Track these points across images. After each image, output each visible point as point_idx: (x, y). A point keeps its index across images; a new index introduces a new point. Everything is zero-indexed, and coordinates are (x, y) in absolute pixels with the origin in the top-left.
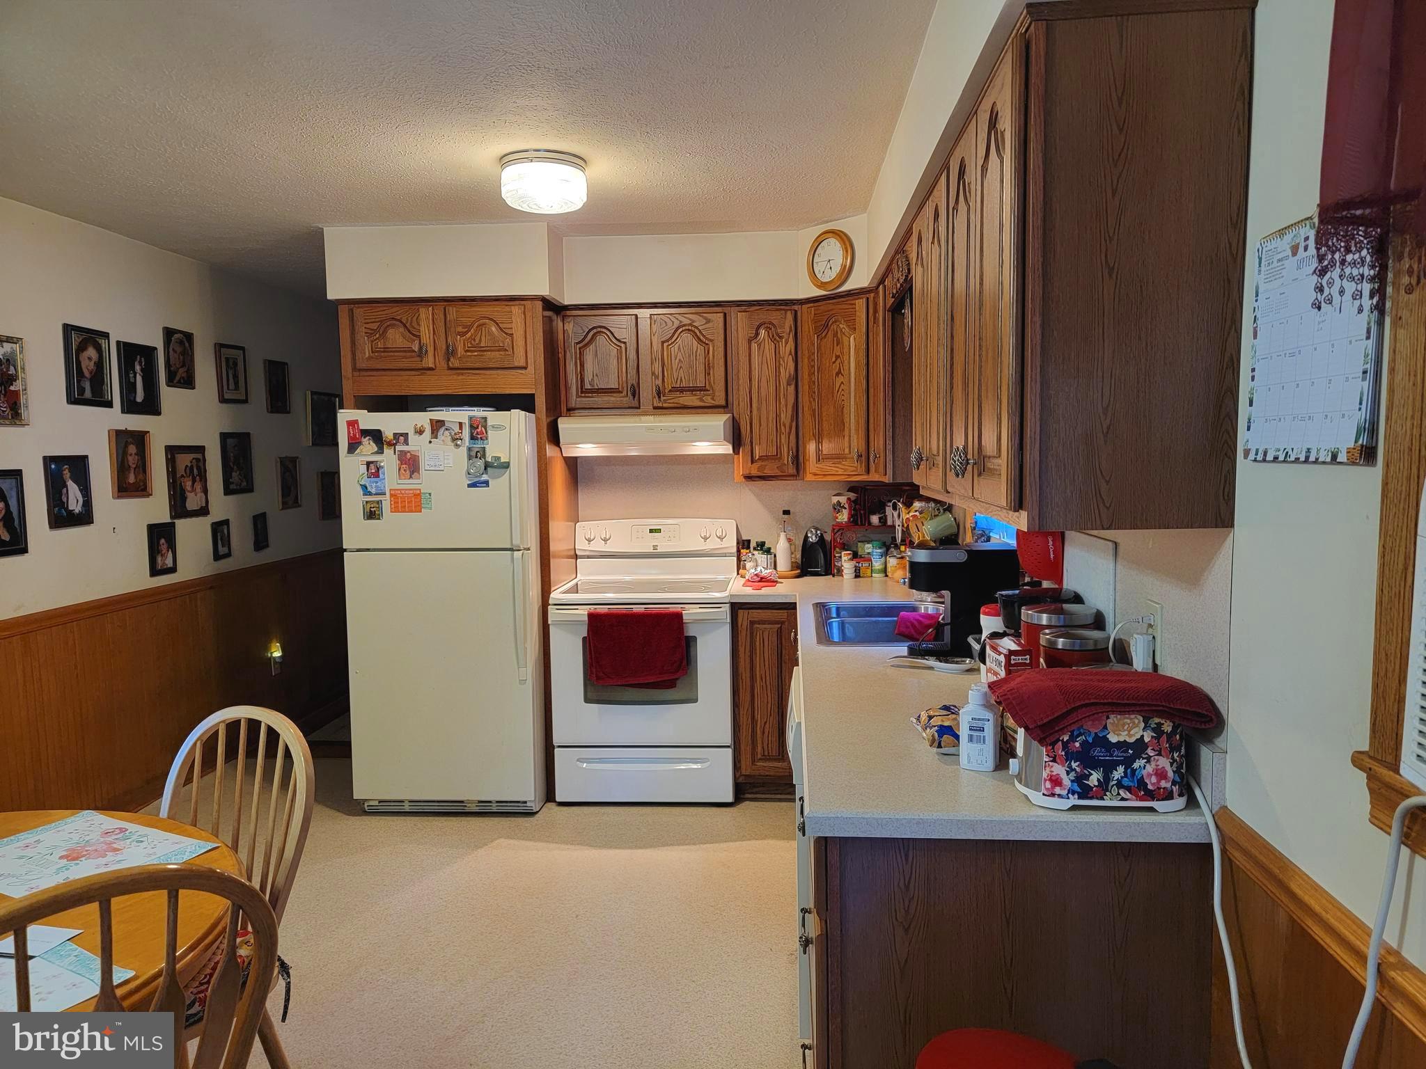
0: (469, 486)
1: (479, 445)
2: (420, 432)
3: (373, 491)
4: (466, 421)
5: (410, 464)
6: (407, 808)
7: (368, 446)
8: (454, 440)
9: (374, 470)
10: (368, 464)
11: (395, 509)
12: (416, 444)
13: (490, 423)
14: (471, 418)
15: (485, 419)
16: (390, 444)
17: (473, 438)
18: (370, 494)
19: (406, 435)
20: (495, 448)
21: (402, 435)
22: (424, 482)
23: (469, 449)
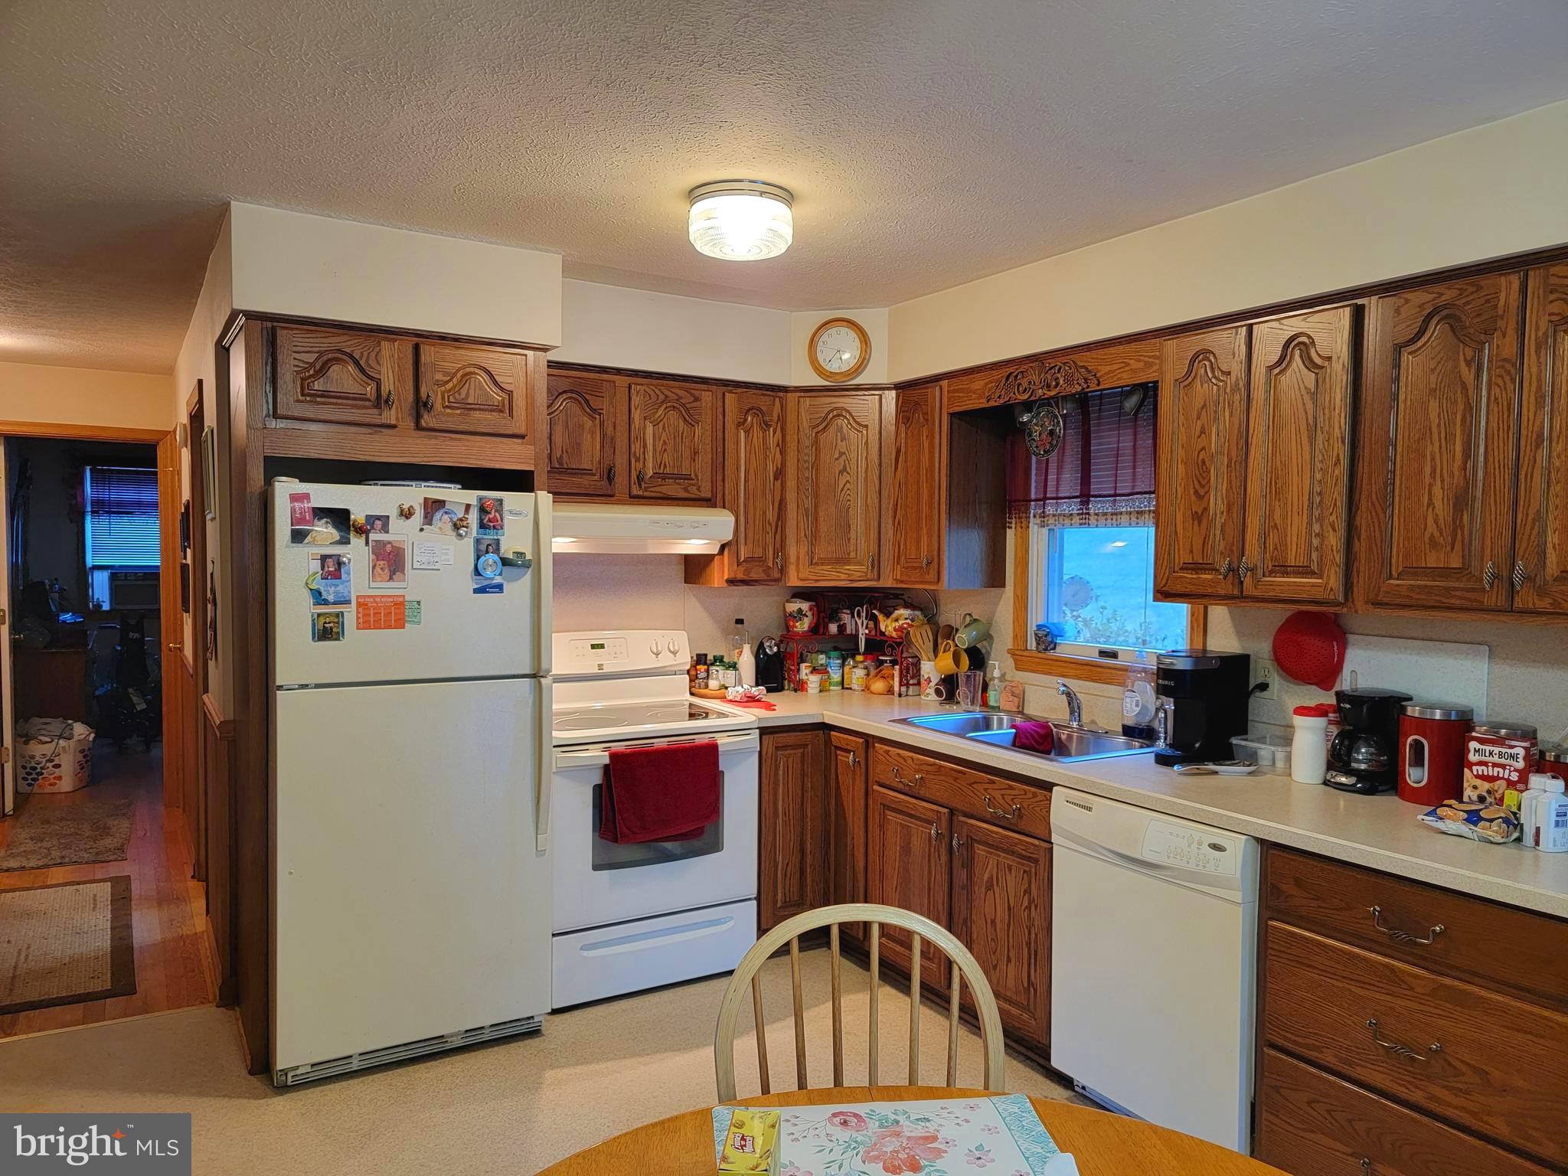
0: (476, 591)
1: (490, 536)
2: (406, 514)
3: (331, 598)
4: (474, 502)
5: (391, 560)
6: (355, 1065)
7: (324, 531)
8: (456, 527)
9: (332, 568)
10: (324, 558)
11: (364, 624)
12: (401, 532)
13: (506, 507)
14: (480, 499)
15: (501, 501)
16: (361, 531)
17: (482, 526)
18: (326, 602)
19: (385, 519)
20: (514, 539)
21: (378, 518)
22: (409, 587)
23: (478, 541)
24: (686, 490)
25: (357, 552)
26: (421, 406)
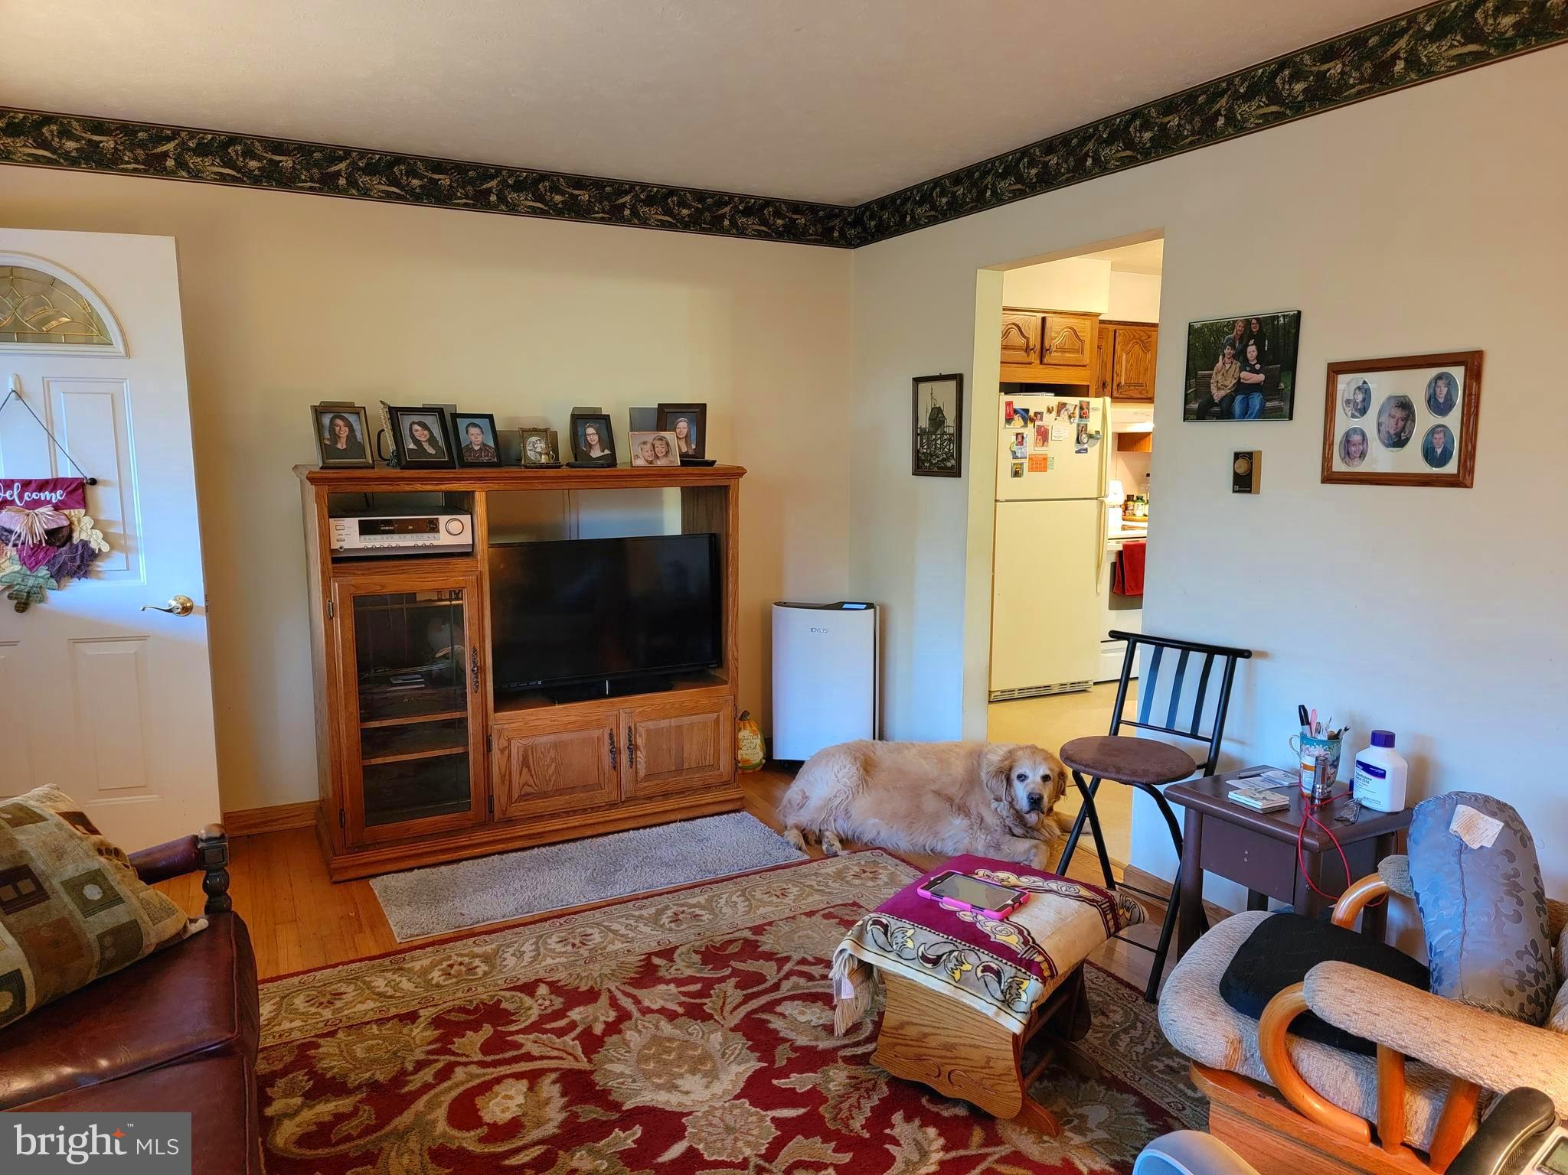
0: (1077, 452)
1: (1083, 422)
2: (1050, 411)
3: (1019, 455)
4: (1078, 403)
5: (1043, 435)
6: (1016, 695)
7: (1018, 421)
8: (1070, 417)
9: (1020, 438)
10: (1017, 435)
11: (1031, 469)
12: (1048, 420)
13: (1091, 406)
14: (1080, 402)
15: (1088, 403)
16: (1032, 420)
17: (1081, 417)
18: (1017, 458)
19: (1041, 414)
20: (1094, 424)
21: (1039, 413)
22: (1051, 450)
23: (1078, 425)
24: (1141, 393)
25: (1030, 432)
26: (1043, 351)
